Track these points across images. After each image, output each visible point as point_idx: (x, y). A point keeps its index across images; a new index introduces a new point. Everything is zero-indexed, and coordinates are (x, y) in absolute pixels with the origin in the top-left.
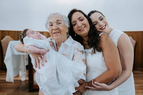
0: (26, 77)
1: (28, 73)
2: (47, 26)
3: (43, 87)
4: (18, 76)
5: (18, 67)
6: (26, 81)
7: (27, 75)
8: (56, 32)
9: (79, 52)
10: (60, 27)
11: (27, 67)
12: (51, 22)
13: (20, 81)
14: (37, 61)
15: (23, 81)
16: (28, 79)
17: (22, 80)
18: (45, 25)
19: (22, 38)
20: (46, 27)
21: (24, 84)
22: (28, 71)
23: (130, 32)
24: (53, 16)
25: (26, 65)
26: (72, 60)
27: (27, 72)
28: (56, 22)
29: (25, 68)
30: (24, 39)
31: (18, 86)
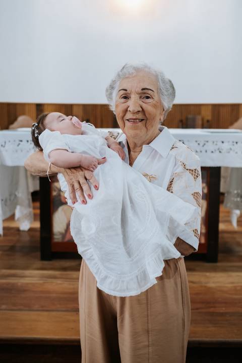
0: (33, 220)
2: (111, 94)
3: (85, 249)
4: (12, 218)
5: (10, 195)
6: (31, 230)
7: (35, 215)
8: (134, 117)
11: (35, 196)
13: (18, 230)
15: (24, 231)
16: (37, 225)
17: (22, 229)
18: (107, 90)
19: (36, 135)
21: (26, 238)
22: (38, 204)
24: (134, 74)
25: (31, 190)
27: (34, 208)
29: (30, 197)
31: (11, 244)
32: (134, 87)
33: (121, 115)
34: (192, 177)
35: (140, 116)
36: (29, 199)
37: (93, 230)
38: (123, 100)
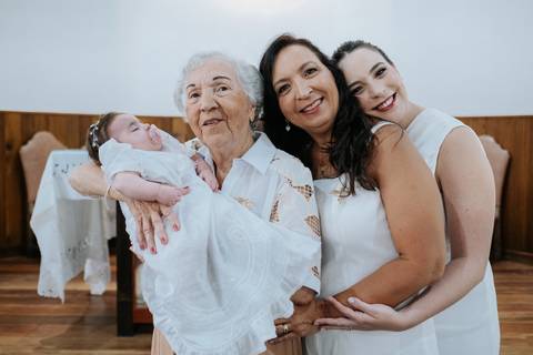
0: (109, 279)
1: (115, 268)
2: (180, 100)
3: (163, 318)
4: (80, 277)
5: (79, 244)
6: (106, 294)
7: (112, 273)
8: (210, 118)
9: (296, 190)
10: (227, 100)
11: (112, 243)
12: (193, 85)
13: (88, 294)
14: (146, 225)
15: (97, 296)
16: (114, 287)
17: (93, 292)
18: (175, 96)
19: (94, 145)
20: (179, 102)
21: (100, 307)
22: (115, 259)
23: (487, 118)
24: (202, 64)
25: (109, 237)
26: (272, 218)
27: (112, 264)
28: (212, 82)
29: (106, 246)
30: (101, 149)
31: (80, 314)
32: (203, 78)
33: (195, 119)
34: (303, 196)
35: (217, 114)
36: (104, 249)
37: (172, 291)
38: (194, 99)
